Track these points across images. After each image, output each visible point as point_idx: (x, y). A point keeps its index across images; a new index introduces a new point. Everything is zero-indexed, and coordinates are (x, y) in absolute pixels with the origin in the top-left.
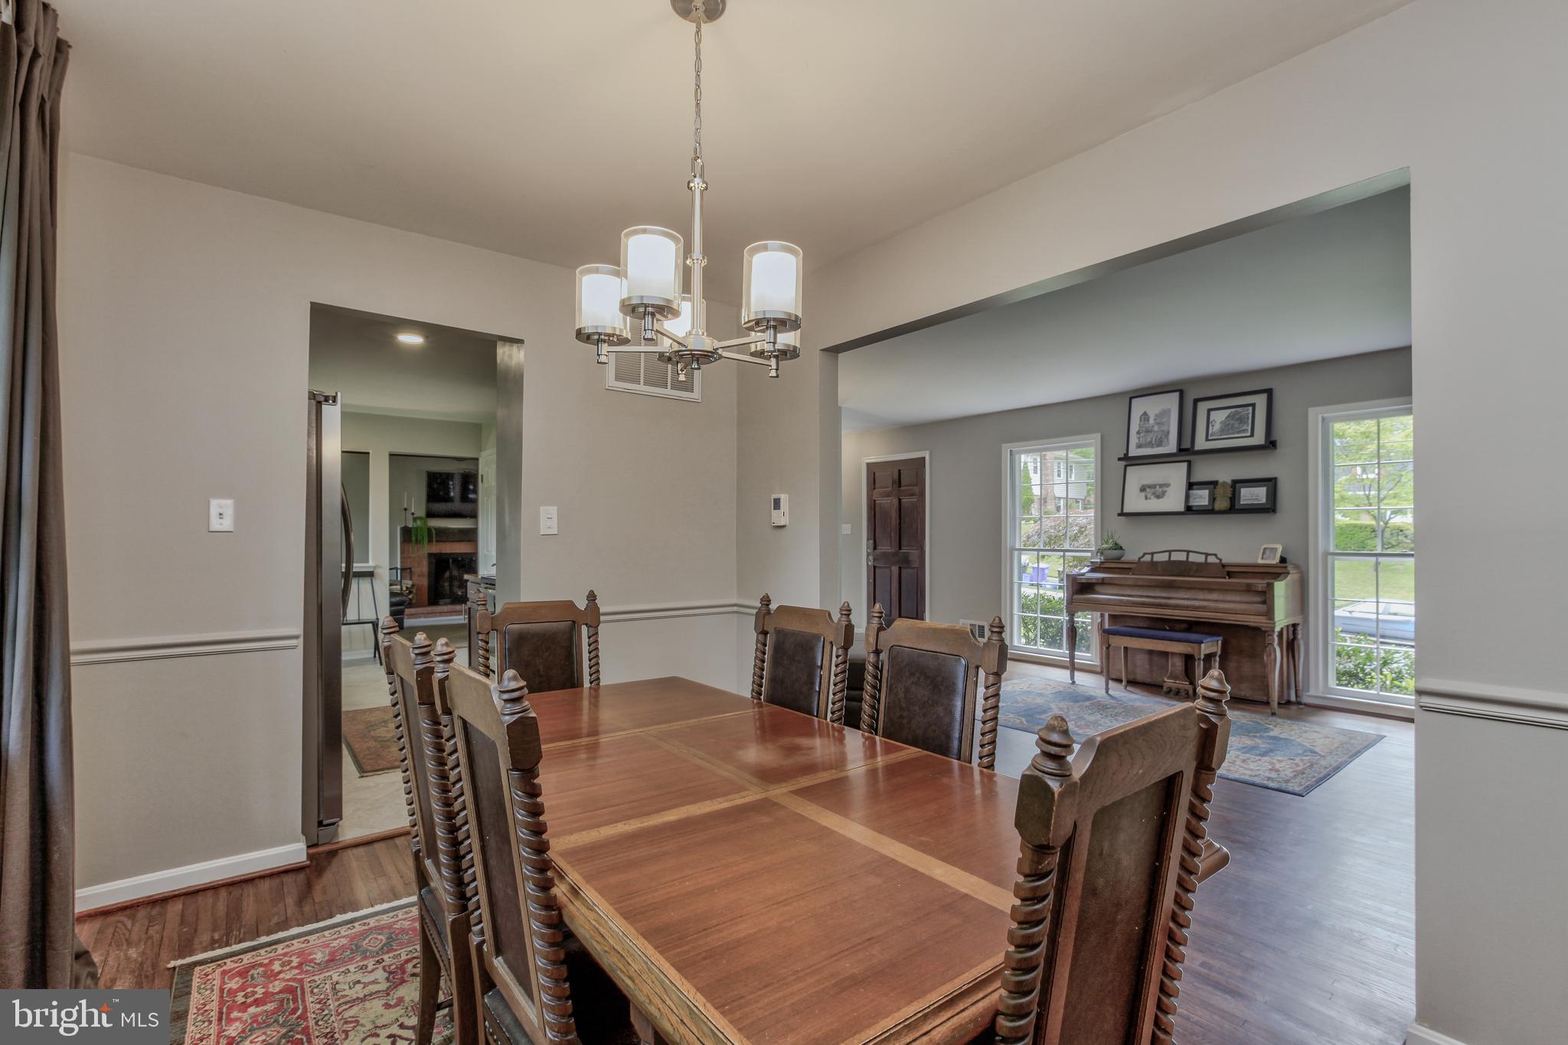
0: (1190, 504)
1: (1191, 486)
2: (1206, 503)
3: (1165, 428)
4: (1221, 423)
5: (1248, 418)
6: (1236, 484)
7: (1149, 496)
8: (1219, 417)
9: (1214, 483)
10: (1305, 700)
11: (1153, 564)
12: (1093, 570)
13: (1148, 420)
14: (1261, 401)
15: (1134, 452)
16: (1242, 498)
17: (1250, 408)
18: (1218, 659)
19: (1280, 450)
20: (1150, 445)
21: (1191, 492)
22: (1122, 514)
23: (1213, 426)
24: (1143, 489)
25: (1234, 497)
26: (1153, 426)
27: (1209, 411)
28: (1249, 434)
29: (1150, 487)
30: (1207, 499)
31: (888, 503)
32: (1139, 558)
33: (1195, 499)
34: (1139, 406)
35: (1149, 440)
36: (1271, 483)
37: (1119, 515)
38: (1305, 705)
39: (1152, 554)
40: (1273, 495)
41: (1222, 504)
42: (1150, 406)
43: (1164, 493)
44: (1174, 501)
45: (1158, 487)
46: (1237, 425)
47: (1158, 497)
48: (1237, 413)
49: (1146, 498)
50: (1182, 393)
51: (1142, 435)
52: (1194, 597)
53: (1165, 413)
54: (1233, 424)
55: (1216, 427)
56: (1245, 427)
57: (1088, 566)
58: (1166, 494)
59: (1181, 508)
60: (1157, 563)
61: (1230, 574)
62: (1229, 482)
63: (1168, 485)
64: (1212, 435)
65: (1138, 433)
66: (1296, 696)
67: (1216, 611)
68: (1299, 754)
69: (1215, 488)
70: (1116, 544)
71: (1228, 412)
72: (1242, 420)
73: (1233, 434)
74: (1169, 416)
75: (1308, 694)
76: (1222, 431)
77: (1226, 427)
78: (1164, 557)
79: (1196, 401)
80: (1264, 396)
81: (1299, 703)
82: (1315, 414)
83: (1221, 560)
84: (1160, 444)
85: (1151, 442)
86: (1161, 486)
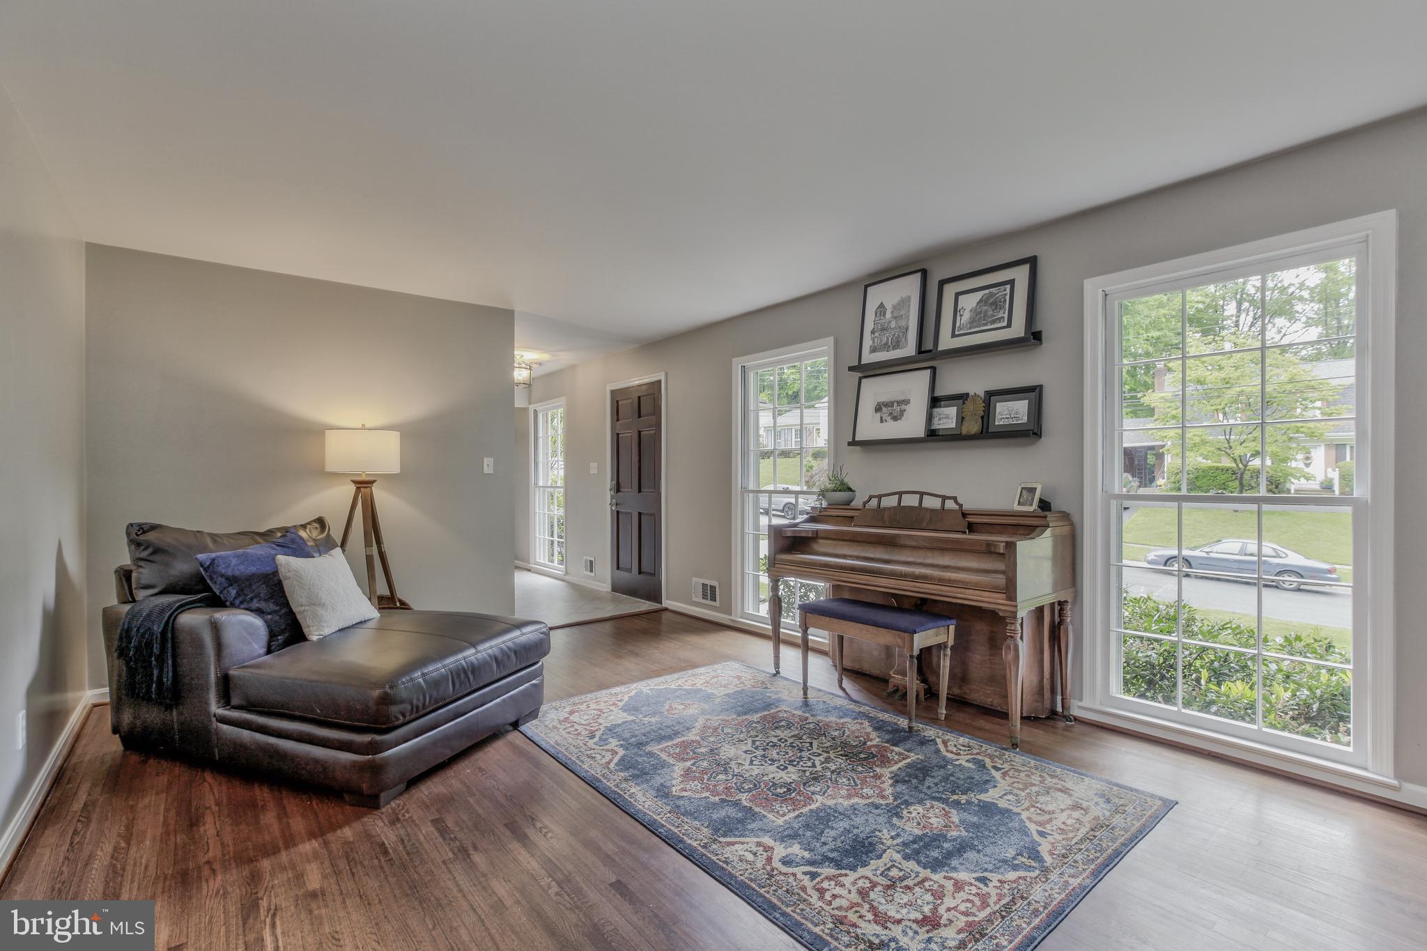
0: (934, 427)
1: (935, 402)
2: (953, 425)
3: (902, 323)
4: (971, 310)
5: (1005, 300)
6: (992, 396)
7: (885, 417)
8: (969, 303)
9: (963, 397)
10: (1076, 712)
11: (879, 510)
12: (812, 519)
13: (885, 313)
14: (1021, 275)
15: (868, 358)
16: (998, 416)
17: (1008, 287)
18: (949, 652)
19: (1046, 344)
20: (886, 347)
21: (936, 410)
22: (853, 443)
23: (961, 316)
24: (878, 409)
25: (987, 415)
26: (890, 322)
27: (958, 295)
28: (1005, 324)
29: (887, 405)
30: (954, 420)
31: (629, 435)
32: (865, 504)
33: (940, 419)
34: (877, 295)
35: (884, 340)
36: (1034, 393)
37: (850, 444)
38: (1076, 719)
39: (880, 497)
40: (1037, 411)
41: (973, 427)
42: (888, 295)
43: (902, 412)
44: (913, 424)
45: (896, 404)
46: (989, 313)
47: (895, 419)
48: (991, 295)
49: (882, 421)
50: (924, 273)
51: (877, 334)
52: (920, 560)
53: (904, 302)
54: (986, 311)
55: (966, 317)
56: (1000, 315)
57: (807, 513)
58: (905, 413)
59: (920, 432)
60: (885, 509)
61: (972, 528)
62: (982, 395)
63: (907, 402)
64: (960, 328)
65: (873, 332)
66: (1063, 707)
67: (941, 581)
68: (1005, 861)
69: (964, 403)
70: (842, 483)
71: (980, 295)
72: (996, 305)
73: (986, 325)
74: (909, 306)
75: (1080, 704)
76: (972, 322)
77: (979, 318)
78: (890, 502)
79: (942, 283)
80: (1026, 268)
81: (1067, 718)
82: (1093, 288)
83: (961, 506)
84: (897, 345)
85: (886, 344)
86: (899, 403)
